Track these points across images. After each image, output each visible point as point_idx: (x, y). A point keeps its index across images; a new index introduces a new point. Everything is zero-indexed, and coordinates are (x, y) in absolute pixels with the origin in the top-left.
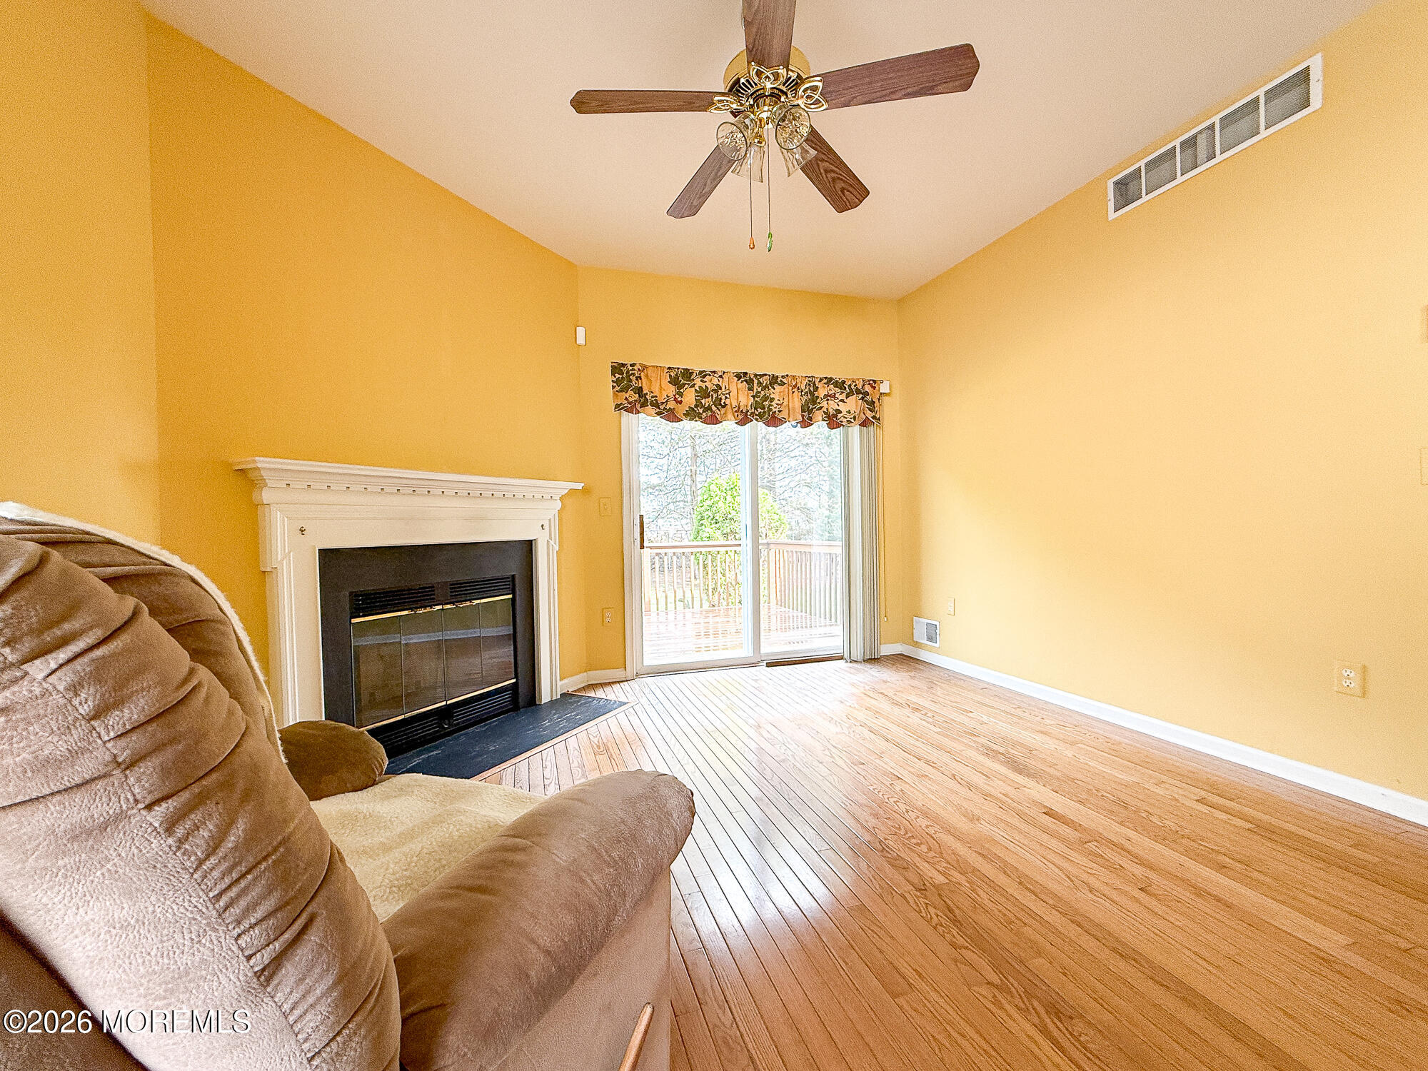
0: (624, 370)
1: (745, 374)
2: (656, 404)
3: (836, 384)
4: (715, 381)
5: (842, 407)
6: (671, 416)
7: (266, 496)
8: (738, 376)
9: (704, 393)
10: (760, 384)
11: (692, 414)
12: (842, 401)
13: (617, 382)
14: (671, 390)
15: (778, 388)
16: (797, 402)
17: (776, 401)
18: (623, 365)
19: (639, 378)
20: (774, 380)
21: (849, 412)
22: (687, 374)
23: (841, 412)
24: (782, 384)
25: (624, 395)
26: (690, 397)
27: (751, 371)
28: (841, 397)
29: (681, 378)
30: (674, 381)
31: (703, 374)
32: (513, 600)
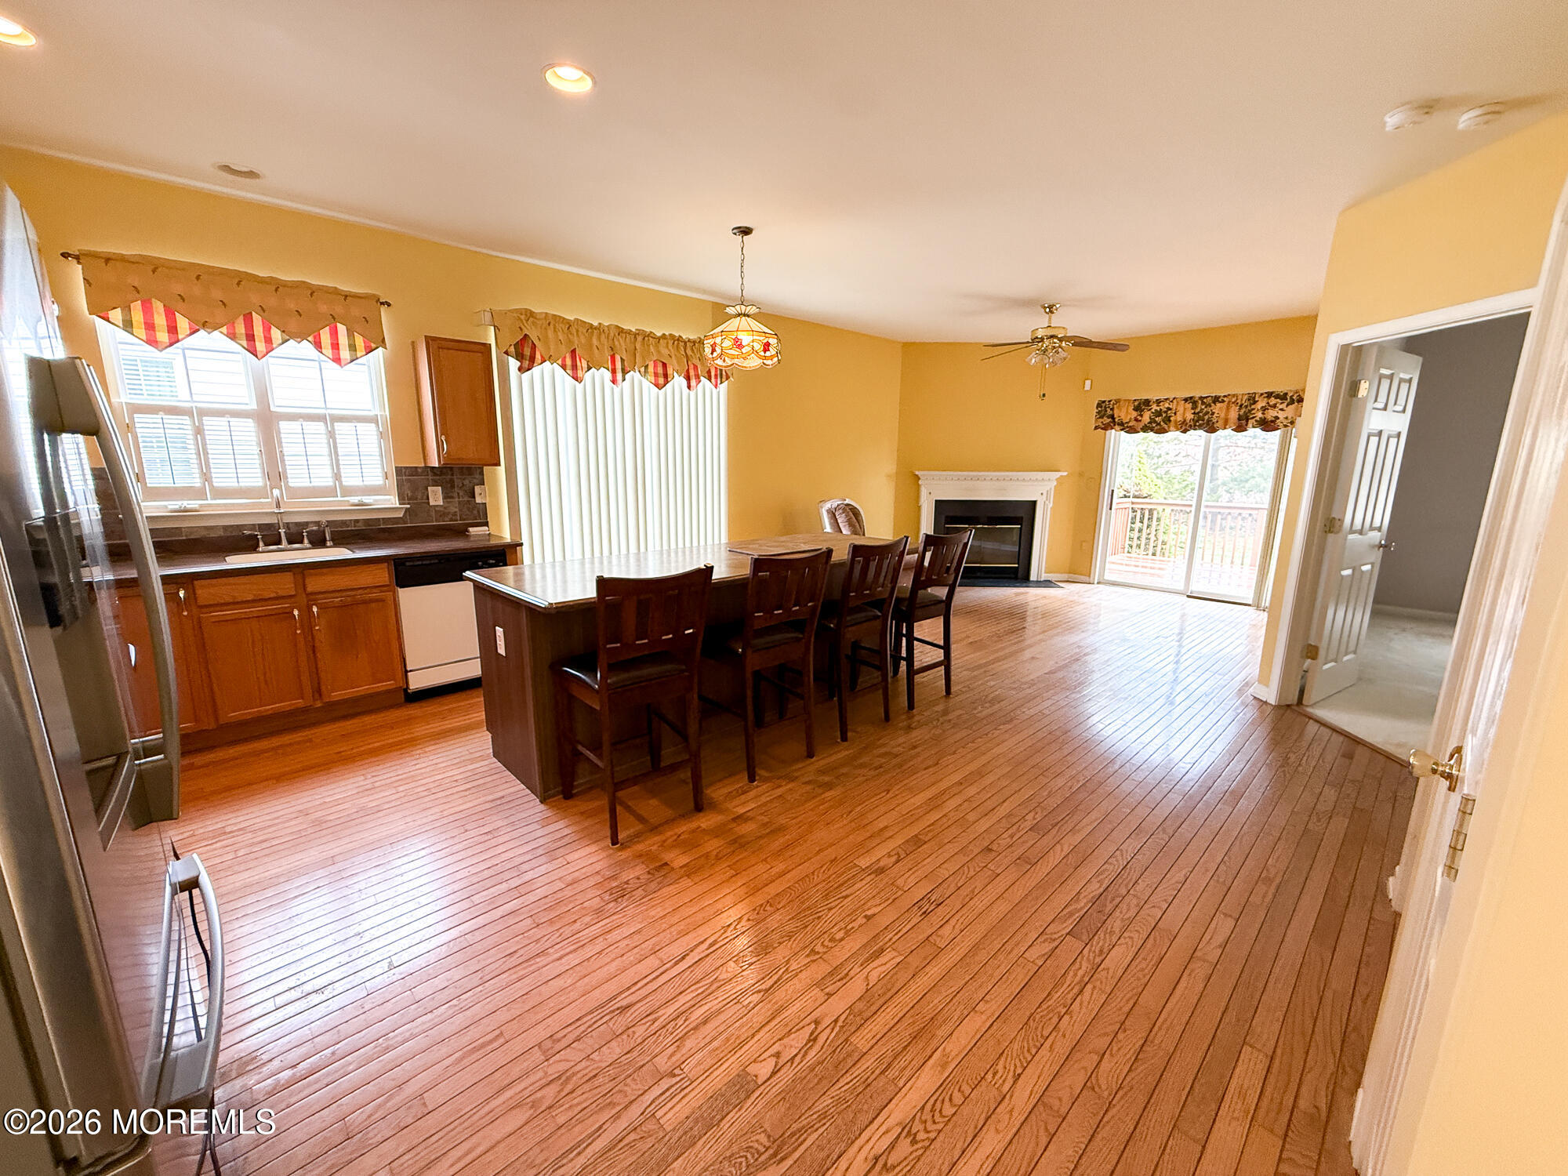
0: (1103, 405)
1: (1191, 398)
2: (1121, 424)
3: (1277, 397)
4: (1167, 405)
5: (1281, 415)
6: (1132, 430)
7: (920, 482)
8: (1186, 400)
9: (1158, 413)
10: (1203, 403)
11: (1145, 429)
12: (1282, 410)
13: (1098, 413)
14: (1135, 414)
15: (1218, 405)
16: (1234, 414)
17: (1216, 415)
18: (1104, 402)
19: (1112, 409)
20: (1216, 400)
21: (1286, 418)
22: (1147, 402)
23: (1279, 418)
24: (1223, 401)
25: (1101, 420)
26: (1146, 417)
27: (1197, 394)
28: (1281, 407)
29: (1142, 406)
30: (1136, 409)
31: (1158, 402)
32: (1021, 528)
